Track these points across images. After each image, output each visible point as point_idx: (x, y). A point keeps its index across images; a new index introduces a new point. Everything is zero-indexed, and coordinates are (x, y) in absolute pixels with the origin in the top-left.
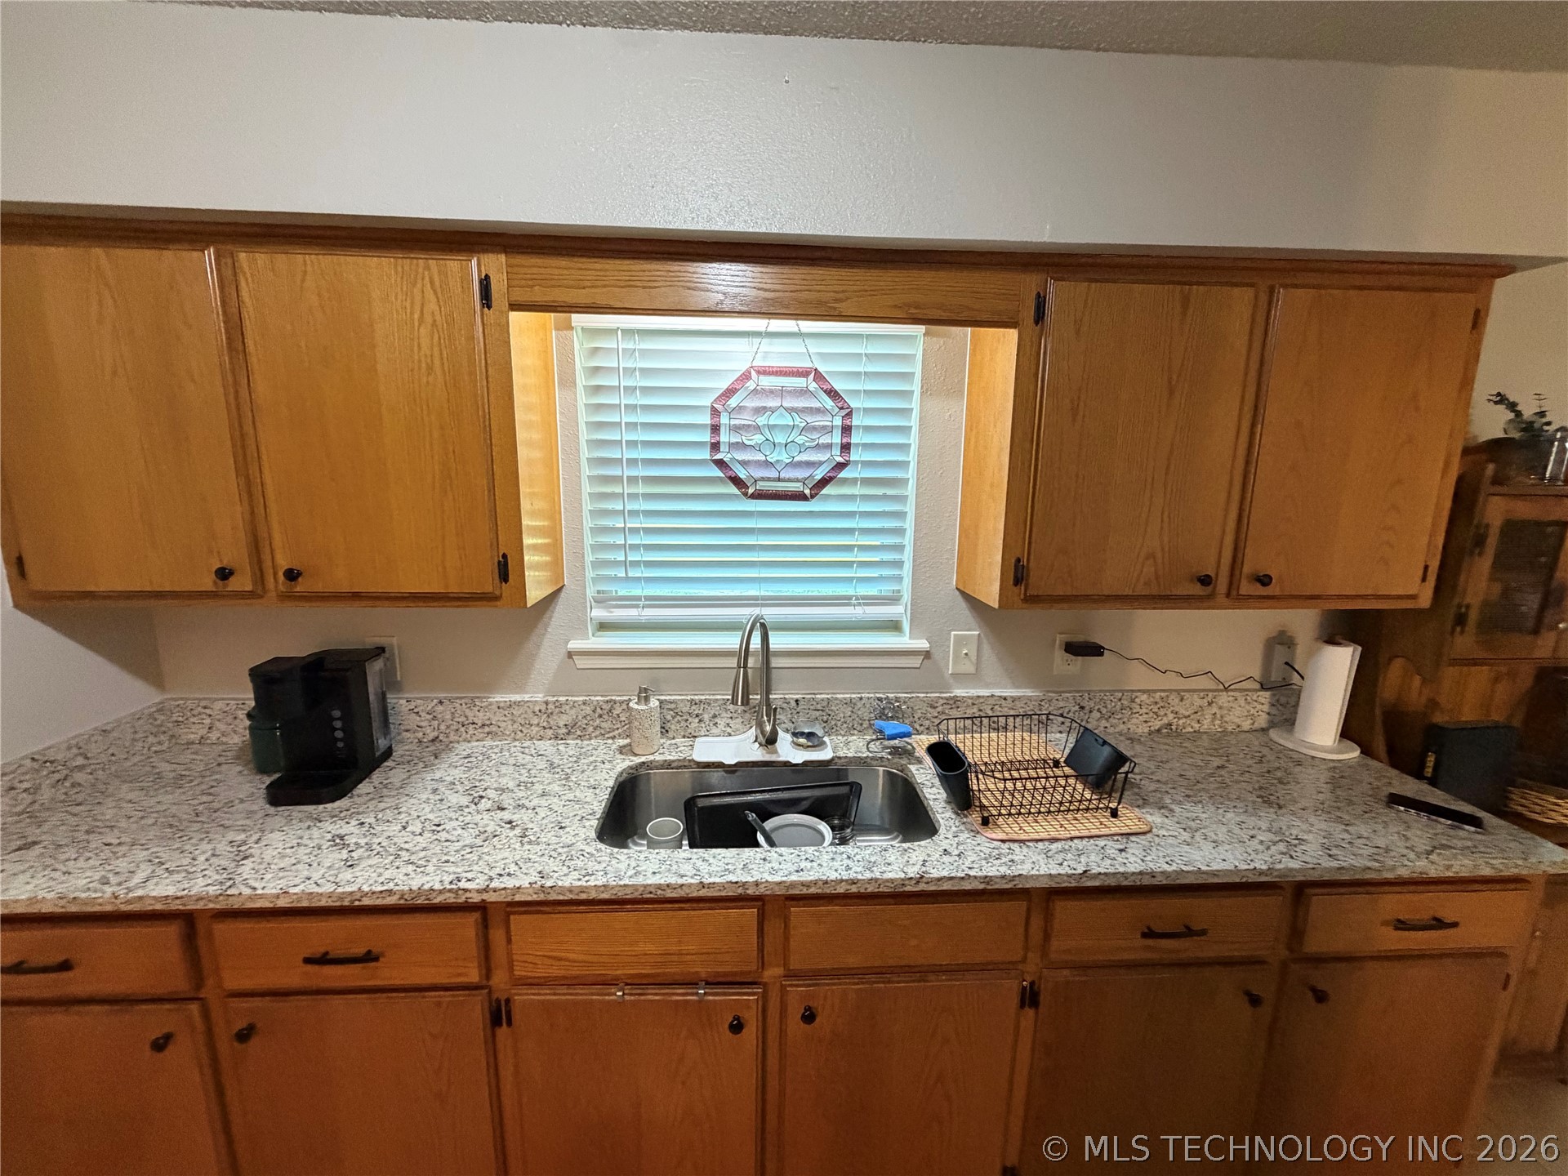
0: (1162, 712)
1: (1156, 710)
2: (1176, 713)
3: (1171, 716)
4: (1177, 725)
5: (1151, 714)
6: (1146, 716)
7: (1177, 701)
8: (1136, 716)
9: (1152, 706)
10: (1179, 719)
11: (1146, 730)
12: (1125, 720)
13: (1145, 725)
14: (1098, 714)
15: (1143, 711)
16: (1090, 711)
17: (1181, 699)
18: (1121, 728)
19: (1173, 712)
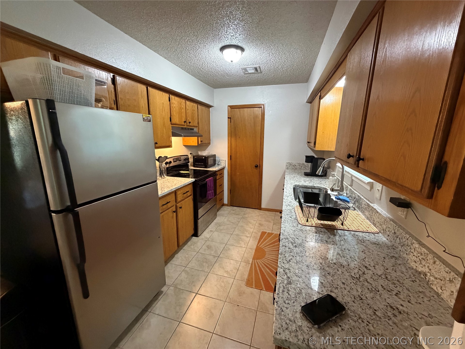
0: (423, 263)
1: (421, 259)
2: (430, 270)
3: (427, 270)
4: (429, 279)
5: (418, 260)
6: (416, 258)
7: (432, 261)
8: (412, 254)
9: (419, 255)
10: (431, 275)
11: (415, 267)
12: (408, 253)
13: (414, 263)
14: (399, 240)
15: (415, 254)
16: (397, 237)
17: (434, 263)
18: (405, 255)
19: (428, 267)
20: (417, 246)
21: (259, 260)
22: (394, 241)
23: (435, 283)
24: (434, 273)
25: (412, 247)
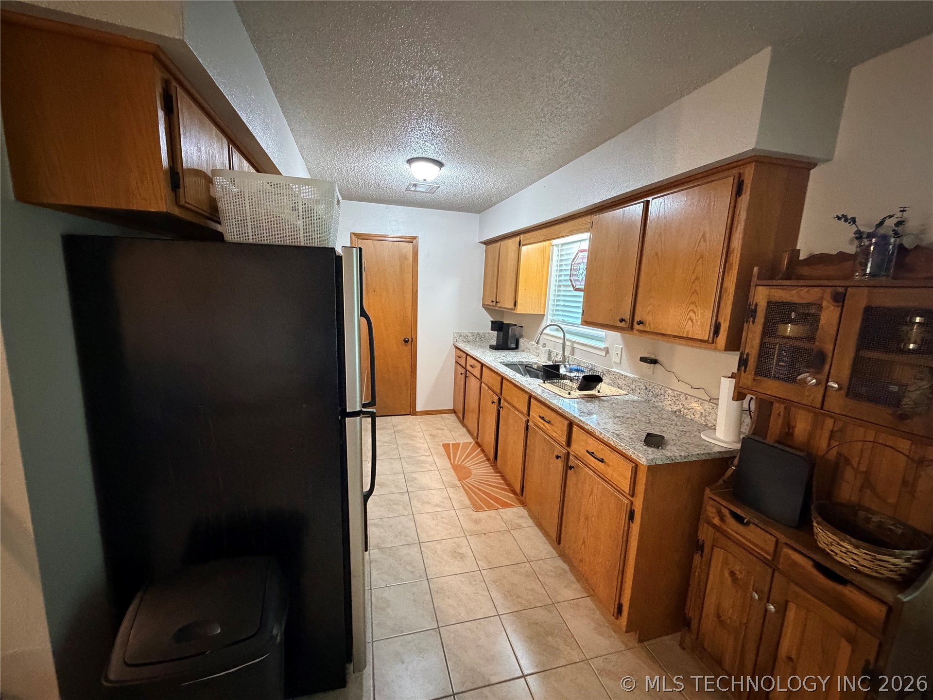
1: (674, 400)
5: (672, 402)
8: (666, 400)
9: (673, 398)
10: (685, 409)
11: (670, 409)
12: (662, 401)
13: (669, 406)
14: (652, 394)
15: (669, 399)
16: (649, 392)
17: (686, 399)
18: (660, 404)
19: (682, 404)
20: (670, 391)
21: (468, 479)
22: (646, 396)
23: (689, 413)
24: (687, 406)
25: (666, 394)
